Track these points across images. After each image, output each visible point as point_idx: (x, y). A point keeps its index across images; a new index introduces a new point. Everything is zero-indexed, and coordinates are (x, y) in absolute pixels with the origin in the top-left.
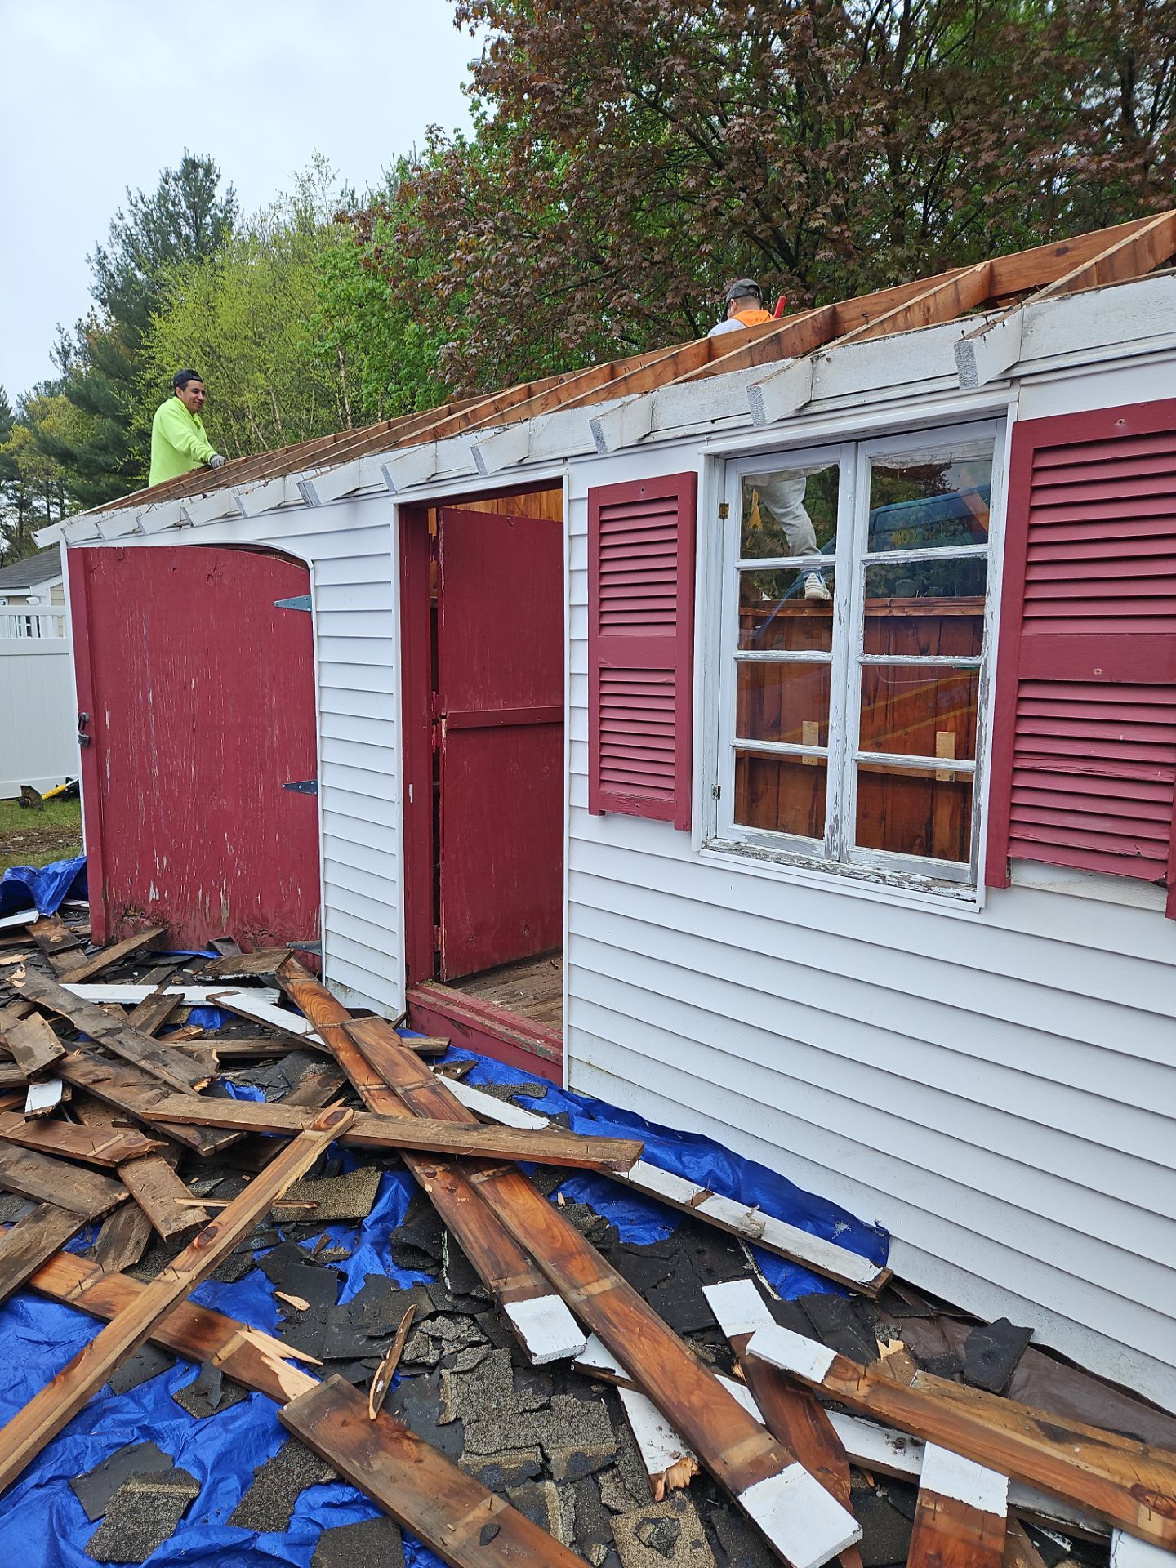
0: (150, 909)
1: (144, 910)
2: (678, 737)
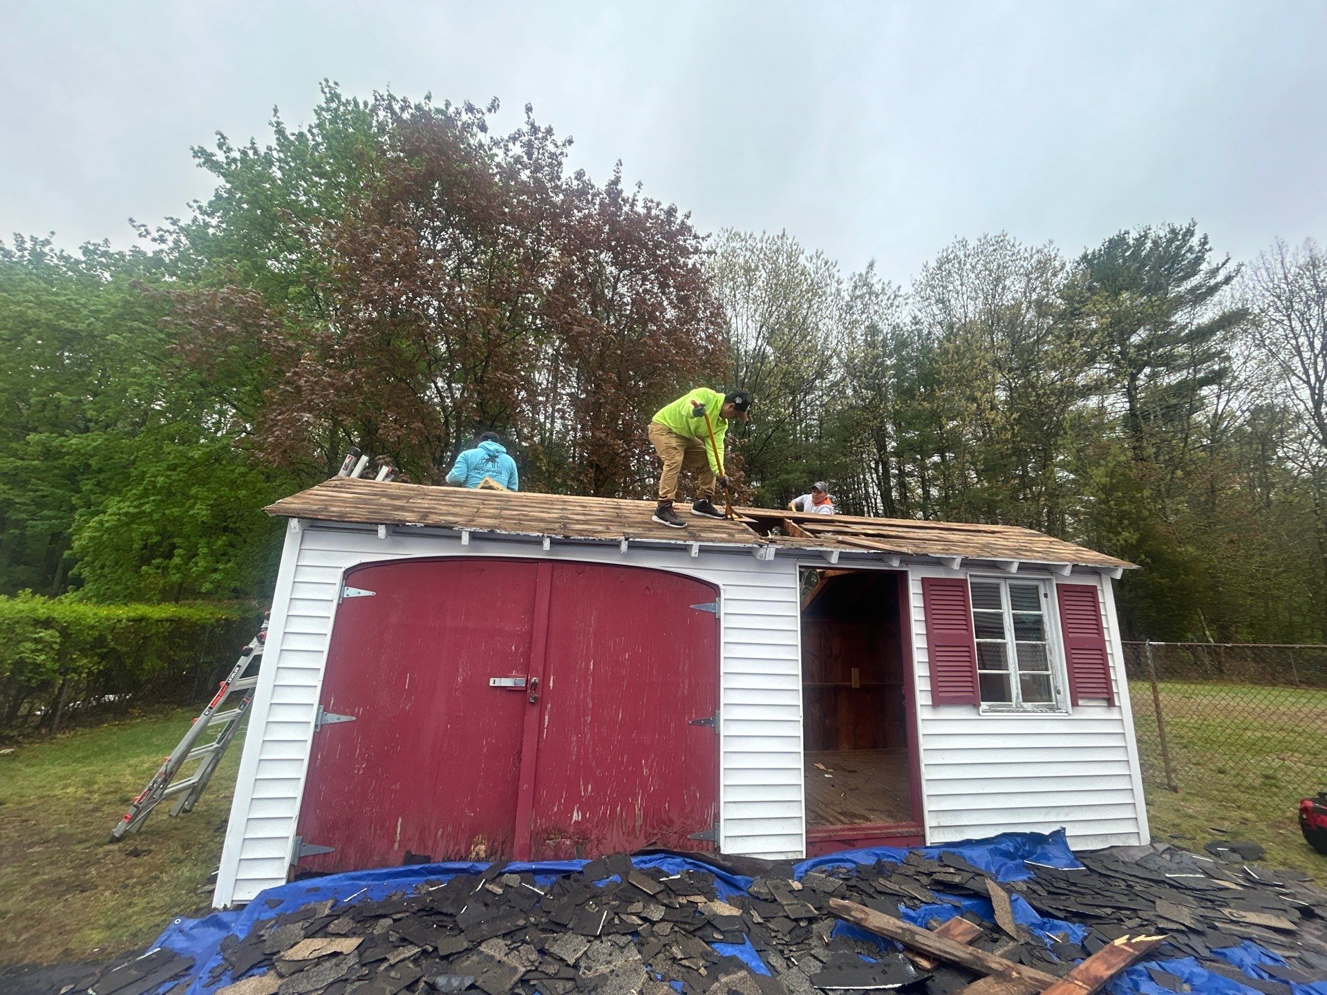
2: (973, 671)
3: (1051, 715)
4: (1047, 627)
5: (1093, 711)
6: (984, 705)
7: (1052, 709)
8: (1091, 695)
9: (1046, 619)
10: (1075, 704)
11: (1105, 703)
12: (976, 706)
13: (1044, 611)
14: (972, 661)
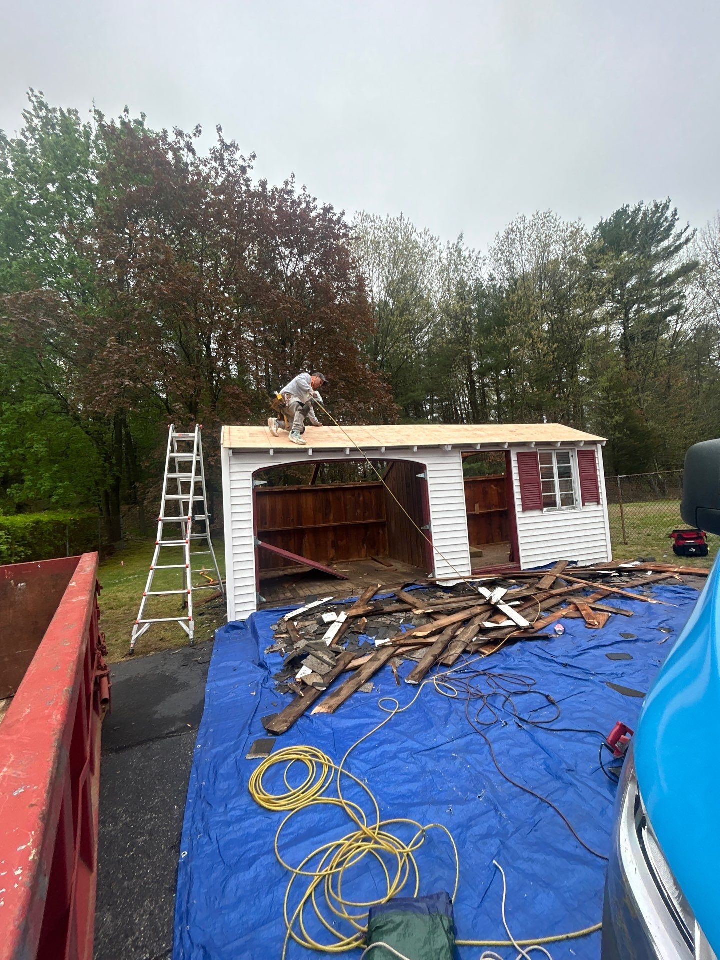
2: (540, 494)
3: (573, 511)
4: (573, 472)
5: (592, 507)
6: (545, 509)
7: (574, 508)
8: (591, 501)
9: (572, 468)
10: (584, 505)
11: (596, 504)
12: (542, 510)
13: (572, 464)
14: (540, 490)
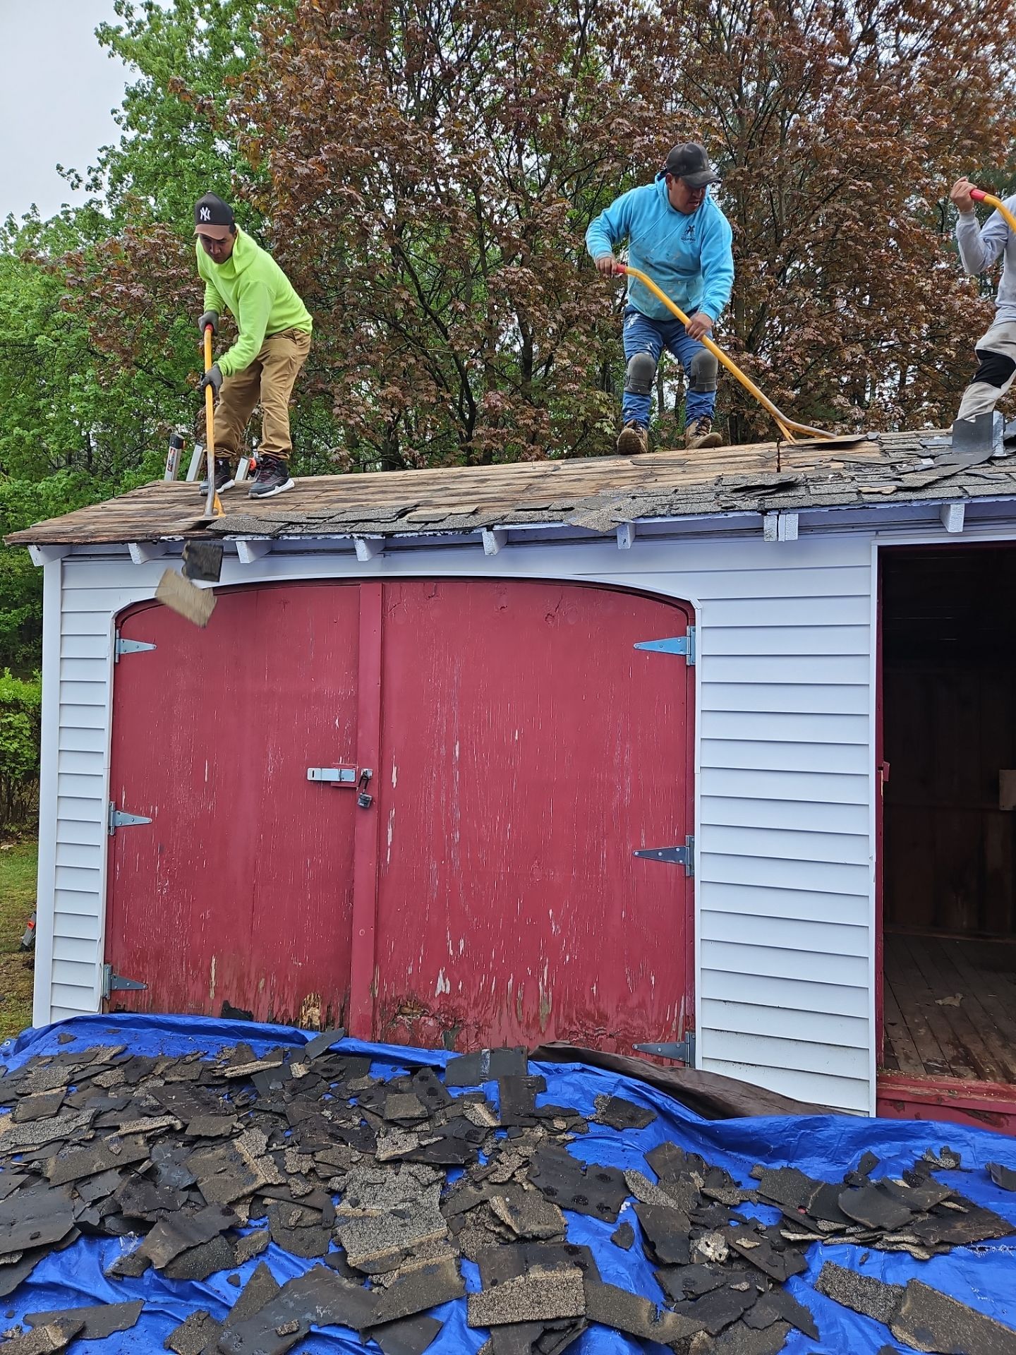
0: (435, 1005)
1: (427, 1006)
